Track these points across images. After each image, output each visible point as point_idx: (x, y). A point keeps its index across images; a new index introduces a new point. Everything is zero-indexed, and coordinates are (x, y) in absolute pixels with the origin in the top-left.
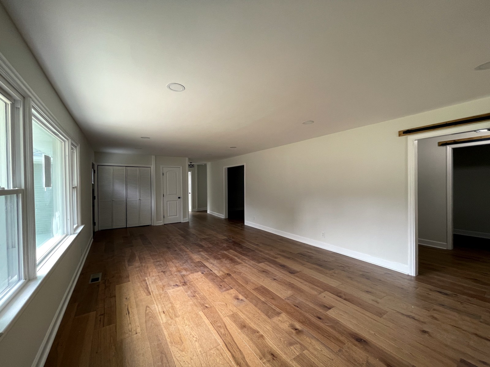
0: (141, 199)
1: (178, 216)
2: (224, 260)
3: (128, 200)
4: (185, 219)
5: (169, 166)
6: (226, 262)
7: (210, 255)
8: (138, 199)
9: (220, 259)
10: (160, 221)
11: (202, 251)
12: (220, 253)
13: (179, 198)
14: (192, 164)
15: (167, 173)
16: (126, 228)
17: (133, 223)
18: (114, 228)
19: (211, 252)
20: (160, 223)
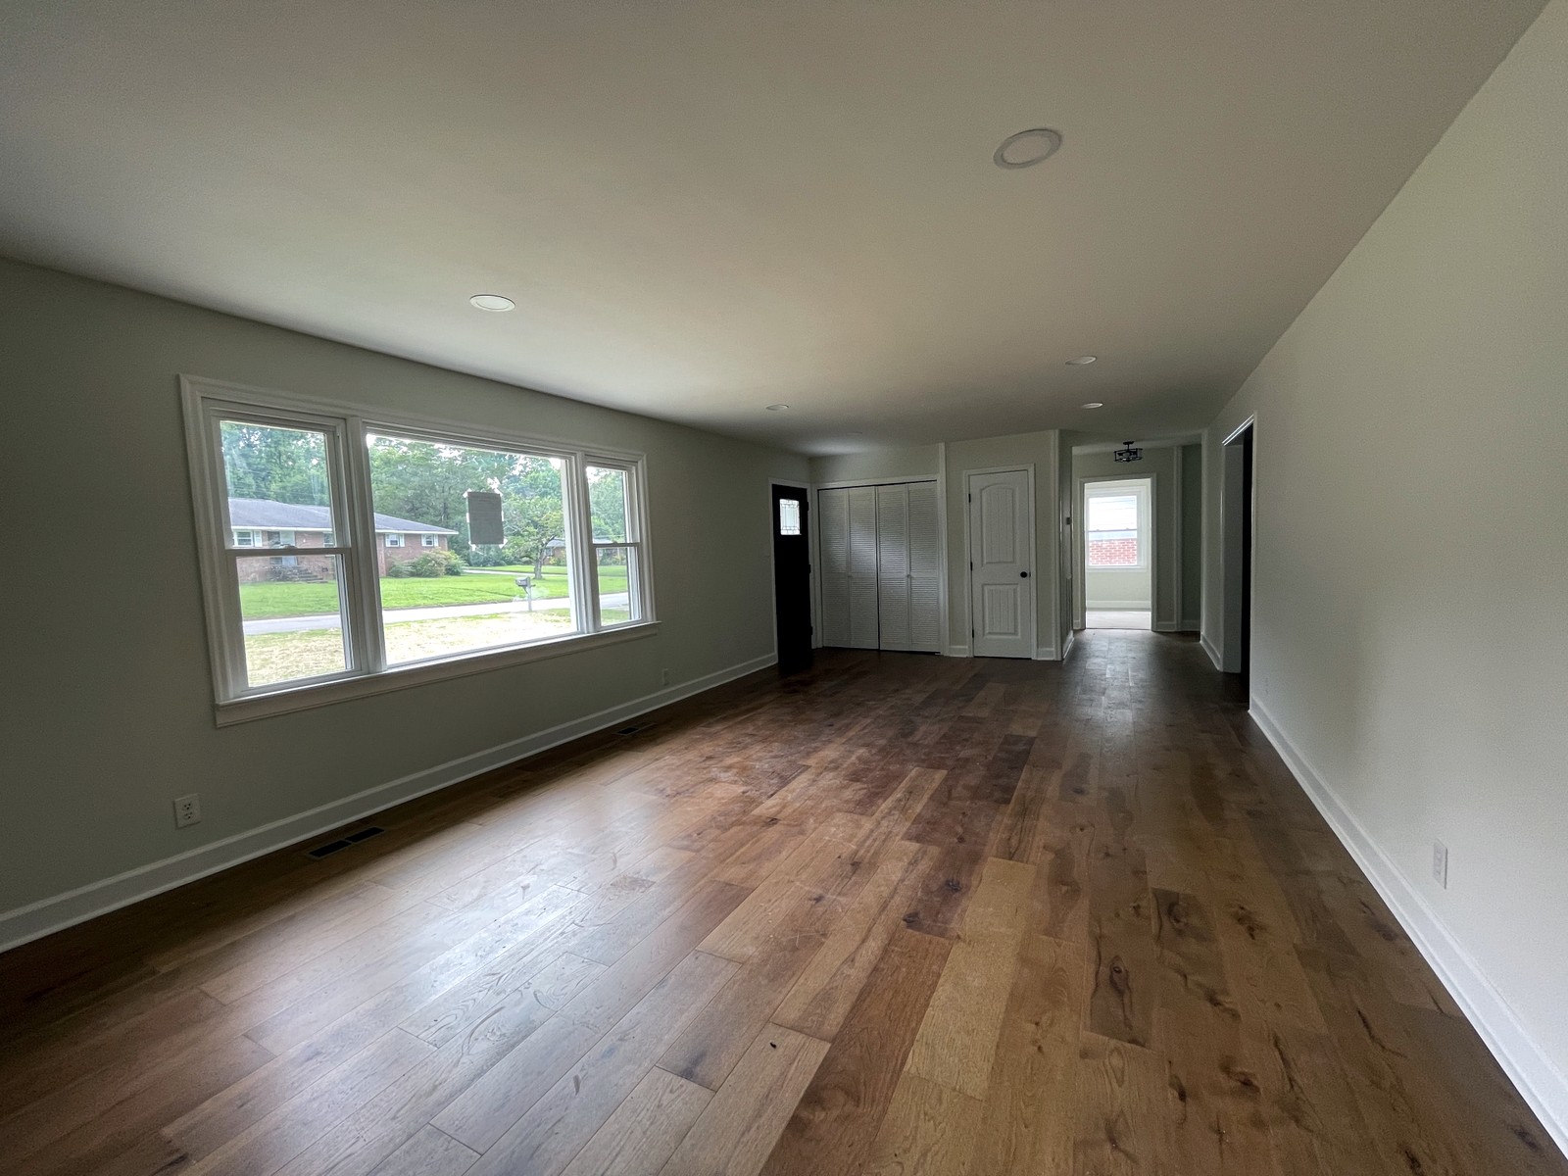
0: (913, 575)
1: (1019, 637)
3: (883, 575)
4: (1048, 649)
5: (993, 470)
8: (905, 574)
10: (963, 644)
13: (1024, 575)
14: (1131, 447)
15: (984, 494)
16: (879, 650)
17: (895, 640)
18: (853, 645)
20: (961, 650)
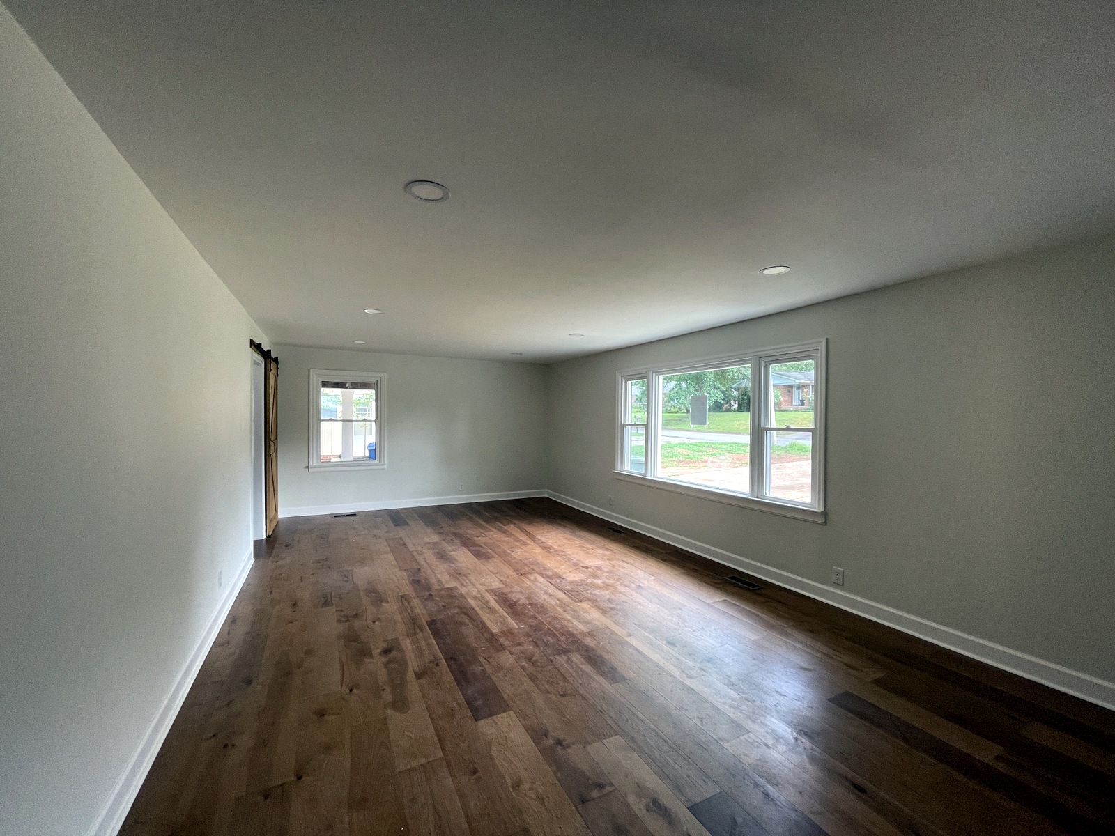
2: (521, 602)
6: (519, 596)
7: (556, 618)
9: (531, 604)
11: (582, 632)
12: (530, 621)
19: (555, 628)
